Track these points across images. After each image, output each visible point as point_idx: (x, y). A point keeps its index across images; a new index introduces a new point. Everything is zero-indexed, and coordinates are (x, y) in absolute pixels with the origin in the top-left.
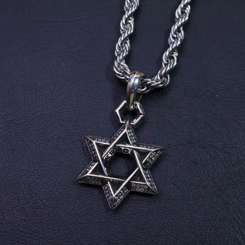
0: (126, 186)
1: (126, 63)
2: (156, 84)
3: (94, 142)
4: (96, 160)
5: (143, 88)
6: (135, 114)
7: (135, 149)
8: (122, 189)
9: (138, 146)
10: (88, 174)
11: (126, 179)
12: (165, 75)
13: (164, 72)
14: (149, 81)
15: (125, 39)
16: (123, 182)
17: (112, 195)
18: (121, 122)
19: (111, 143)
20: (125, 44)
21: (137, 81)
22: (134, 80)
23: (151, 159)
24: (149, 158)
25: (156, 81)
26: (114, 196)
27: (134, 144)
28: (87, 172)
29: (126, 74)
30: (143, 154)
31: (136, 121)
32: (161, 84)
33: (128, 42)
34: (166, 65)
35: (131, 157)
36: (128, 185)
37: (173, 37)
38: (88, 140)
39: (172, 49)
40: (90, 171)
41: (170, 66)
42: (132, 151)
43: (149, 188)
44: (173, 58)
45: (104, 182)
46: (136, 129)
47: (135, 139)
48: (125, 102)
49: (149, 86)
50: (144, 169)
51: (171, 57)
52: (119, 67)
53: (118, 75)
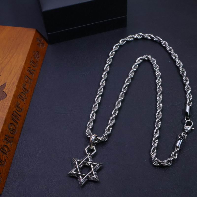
0: (86, 177)
1: (91, 131)
2: (102, 139)
3: (76, 160)
4: (76, 167)
5: (97, 141)
6: (93, 150)
7: (92, 164)
8: (85, 178)
9: (92, 162)
10: (72, 172)
11: (87, 175)
12: (106, 136)
13: (105, 135)
14: (99, 138)
15: (91, 122)
16: (86, 175)
17: (81, 180)
18: (87, 153)
19: (82, 161)
20: (91, 123)
21: (94, 138)
22: (93, 137)
23: (97, 168)
24: (96, 167)
25: (102, 138)
26: (82, 180)
27: (91, 162)
28: (72, 171)
29: (90, 135)
30: (94, 165)
31: (93, 153)
32: (104, 139)
33: (92, 123)
34: (106, 132)
35: (90, 167)
36: (88, 177)
37: (110, 122)
38: (73, 159)
39: (109, 126)
40: (74, 171)
41: (108, 133)
42: (90, 164)
43: (95, 178)
44: (110, 130)
45: (78, 175)
46: (93, 157)
47: (92, 160)
48: (89, 146)
49: (99, 140)
50: (94, 171)
51: (109, 130)
52: (88, 132)
53: (87, 135)
